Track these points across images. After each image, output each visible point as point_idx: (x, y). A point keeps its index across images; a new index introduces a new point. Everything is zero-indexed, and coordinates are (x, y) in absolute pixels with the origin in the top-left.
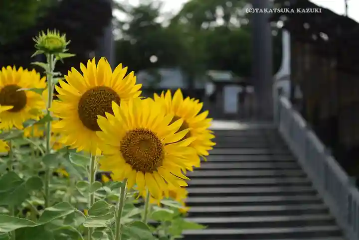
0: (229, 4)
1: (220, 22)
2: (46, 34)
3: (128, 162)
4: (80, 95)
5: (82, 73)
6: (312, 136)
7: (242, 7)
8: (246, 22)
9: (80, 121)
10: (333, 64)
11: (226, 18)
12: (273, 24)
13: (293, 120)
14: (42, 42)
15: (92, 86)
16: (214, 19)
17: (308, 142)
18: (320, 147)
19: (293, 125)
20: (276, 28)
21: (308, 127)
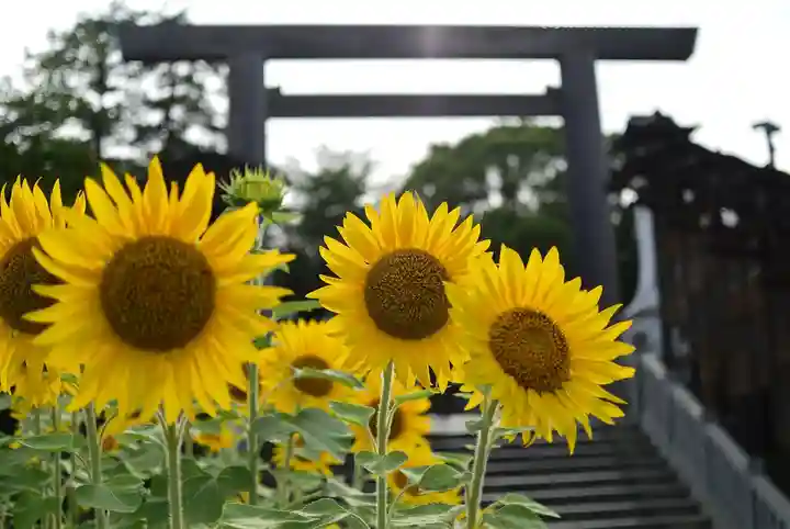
0: (513, 161)
1: (496, 200)
2: (243, 175)
3: (509, 371)
4: (368, 267)
5: (369, 224)
6: (719, 436)
7: (543, 166)
8: (551, 197)
9: (371, 320)
10: (754, 273)
11: (509, 191)
12: (612, 199)
13: (672, 401)
14: (237, 191)
15: (391, 250)
16: (483, 195)
17: (711, 449)
18: (737, 457)
19: (674, 413)
20: (619, 207)
21: (706, 418)
